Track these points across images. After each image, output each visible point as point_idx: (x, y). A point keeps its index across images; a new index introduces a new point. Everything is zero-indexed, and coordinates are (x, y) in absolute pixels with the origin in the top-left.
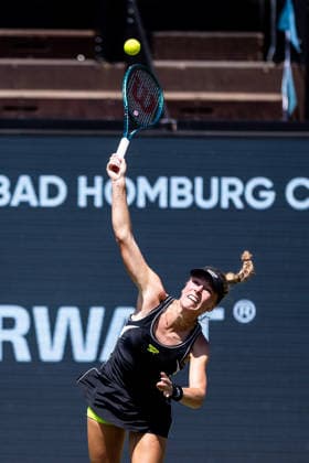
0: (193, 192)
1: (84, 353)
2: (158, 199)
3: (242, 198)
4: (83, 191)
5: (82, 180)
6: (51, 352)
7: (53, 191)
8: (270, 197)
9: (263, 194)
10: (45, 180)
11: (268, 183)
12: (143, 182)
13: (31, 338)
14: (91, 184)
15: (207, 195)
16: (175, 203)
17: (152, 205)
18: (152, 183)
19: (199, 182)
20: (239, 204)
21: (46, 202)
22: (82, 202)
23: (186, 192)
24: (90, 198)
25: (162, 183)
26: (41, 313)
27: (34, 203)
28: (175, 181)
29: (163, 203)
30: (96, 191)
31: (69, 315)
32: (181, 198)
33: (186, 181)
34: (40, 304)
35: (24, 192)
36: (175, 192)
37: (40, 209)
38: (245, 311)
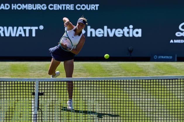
0: (32, 7)
1: (13, 35)
2: (26, 8)
3: (41, 8)
4: (13, 7)
5: (13, 5)
6: (7, 35)
7: (7, 7)
8: (45, 8)
9: (44, 7)
10: (6, 5)
11: (45, 5)
12: (23, 5)
13: (4, 32)
14: (14, 5)
15: (35, 7)
16: (29, 9)
17: (25, 9)
18: (25, 5)
19: (33, 5)
20: (40, 9)
21: (6, 9)
22: (13, 9)
23: (31, 7)
24: (14, 8)
25: (27, 5)
26: (5, 28)
27: (4, 9)
28: (29, 5)
29: (27, 9)
30: (15, 7)
31: (10, 28)
32: (30, 8)
33: (31, 5)
34: (5, 26)
35: (2, 7)
36: (29, 7)
37: (5, 10)
38: (41, 27)
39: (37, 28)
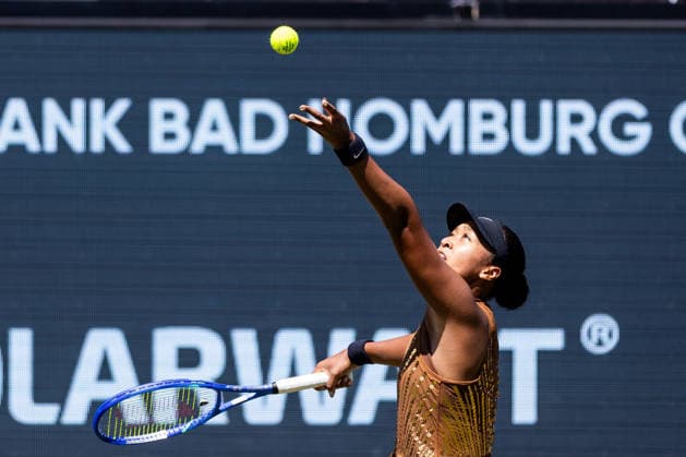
0: (508, 125)
1: (322, 411)
2: (447, 138)
3: (594, 135)
7: (264, 126)
8: (642, 133)
9: (630, 129)
10: (250, 108)
11: (637, 109)
12: (420, 108)
15: (532, 132)
16: (478, 147)
17: (438, 149)
18: (438, 112)
19: (519, 108)
20: (589, 147)
21: (252, 146)
22: (316, 146)
23: (497, 126)
25: (454, 108)
26: (245, 342)
27: (231, 147)
28: (478, 107)
29: (456, 146)
31: (293, 344)
32: (488, 137)
33: (495, 107)
34: (243, 325)
35: (214, 128)
36: (478, 127)
37: (241, 158)
38: (600, 333)
39: (554, 339)
